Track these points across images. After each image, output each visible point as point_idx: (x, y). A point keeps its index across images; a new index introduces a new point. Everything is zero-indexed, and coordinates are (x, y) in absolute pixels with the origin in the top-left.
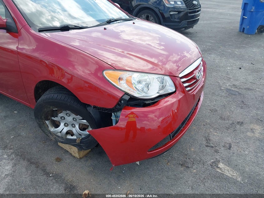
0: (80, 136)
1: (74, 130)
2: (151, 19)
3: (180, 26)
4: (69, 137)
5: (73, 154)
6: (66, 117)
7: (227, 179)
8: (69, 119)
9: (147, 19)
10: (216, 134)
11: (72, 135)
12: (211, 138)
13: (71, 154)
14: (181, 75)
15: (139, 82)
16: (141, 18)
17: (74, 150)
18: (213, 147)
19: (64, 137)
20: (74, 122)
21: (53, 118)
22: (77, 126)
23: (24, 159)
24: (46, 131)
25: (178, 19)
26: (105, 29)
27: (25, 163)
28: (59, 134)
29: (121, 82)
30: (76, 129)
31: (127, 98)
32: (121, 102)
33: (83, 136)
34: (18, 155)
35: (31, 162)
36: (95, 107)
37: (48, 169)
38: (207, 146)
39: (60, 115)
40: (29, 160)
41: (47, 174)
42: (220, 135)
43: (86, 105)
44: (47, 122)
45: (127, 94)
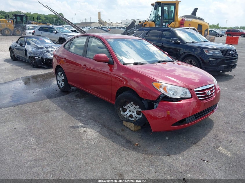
0: (136, 118)
1: (133, 115)
2: (193, 63)
3: (217, 69)
4: (130, 119)
5: (131, 129)
6: (130, 107)
7: (222, 154)
8: (132, 108)
9: (191, 63)
10: (223, 134)
11: (132, 117)
12: (219, 135)
13: (129, 129)
14: (195, 90)
15: (171, 90)
16: (185, 62)
17: (132, 126)
18: (218, 140)
19: (127, 118)
20: (134, 110)
21: (124, 107)
22: (135, 112)
23: (106, 127)
24: (119, 114)
25: (215, 64)
26: (156, 65)
27: (106, 129)
28: (125, 116)
29: (161, 89)
30: (134, 114)
31: (163, 96)
32: (159, 98)
33: (138, 119)
34: (102, 125)
35: (109, 129)
36: (146, 100)
37: (118, 133)
38: (214, 139)
39: (128, 105)
40: (108, 128)
41: (117, 135)
42: (226, 135)
43: (142, 99)
44: (120, 108)
45: (163, 94)
